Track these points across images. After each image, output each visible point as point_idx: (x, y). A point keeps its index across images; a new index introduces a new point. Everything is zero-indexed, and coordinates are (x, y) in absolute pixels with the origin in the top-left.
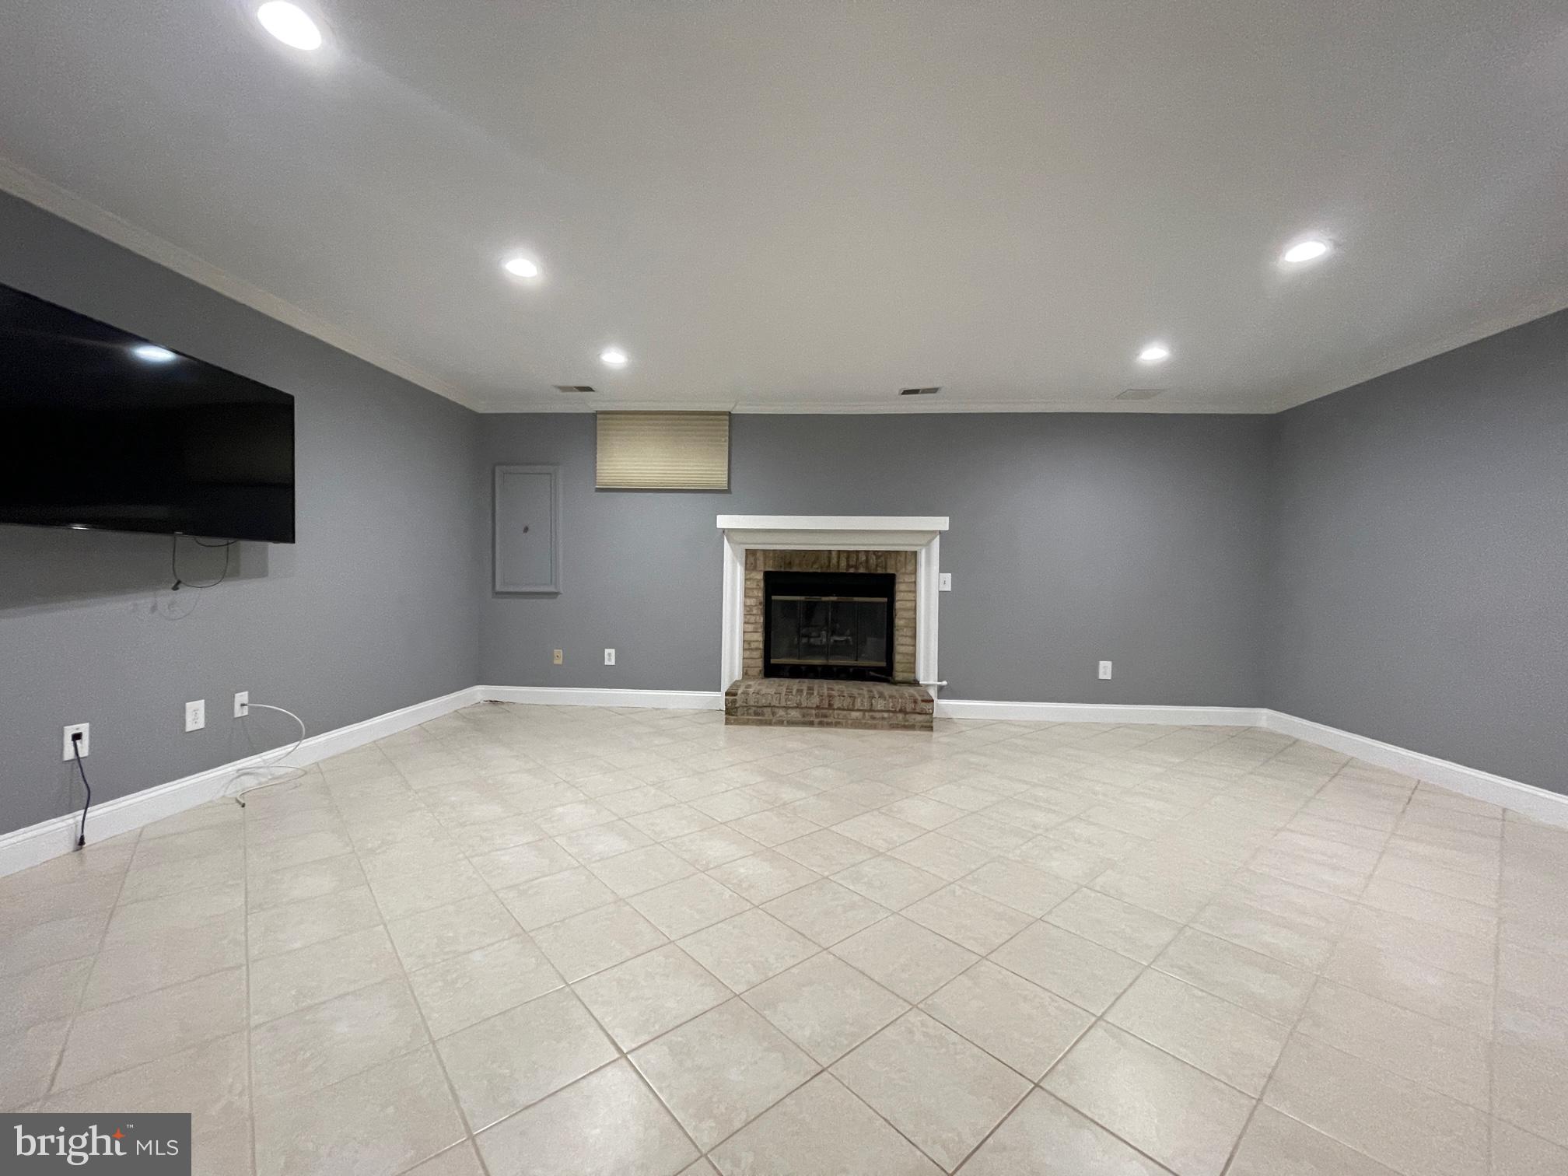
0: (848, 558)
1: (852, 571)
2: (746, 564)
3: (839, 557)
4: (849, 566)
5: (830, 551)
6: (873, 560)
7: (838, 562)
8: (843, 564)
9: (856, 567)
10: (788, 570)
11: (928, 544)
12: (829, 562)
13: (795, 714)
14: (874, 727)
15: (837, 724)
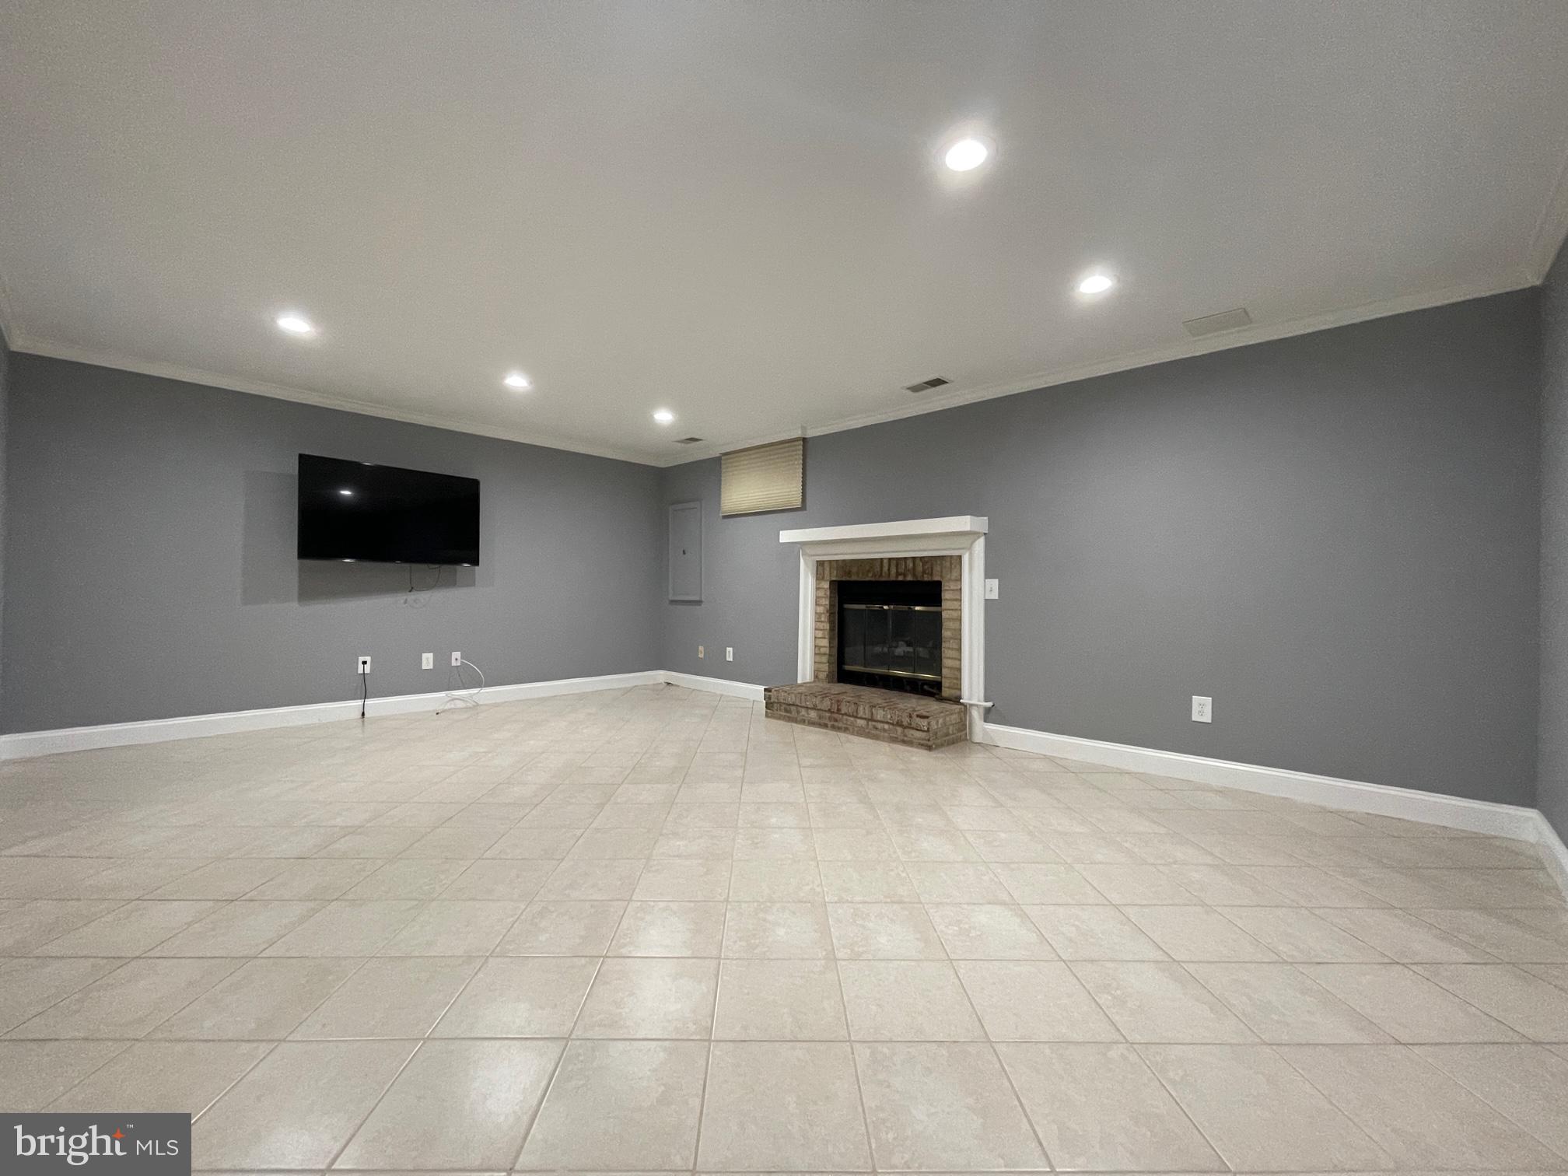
0: (897, 565)
1: (900, 578)
2: (817, 574)
3: (889, 565)
4: (898, 574)
5: (882, 560)
6: (920, 569)
7: (889, 569)
8: (893, 571)
9: (905, 575)
10: (848, 579)
11: (970, 548)
12: (881, 570)
13: (813, 714)
14: (876, 737)
15: (846, 730)
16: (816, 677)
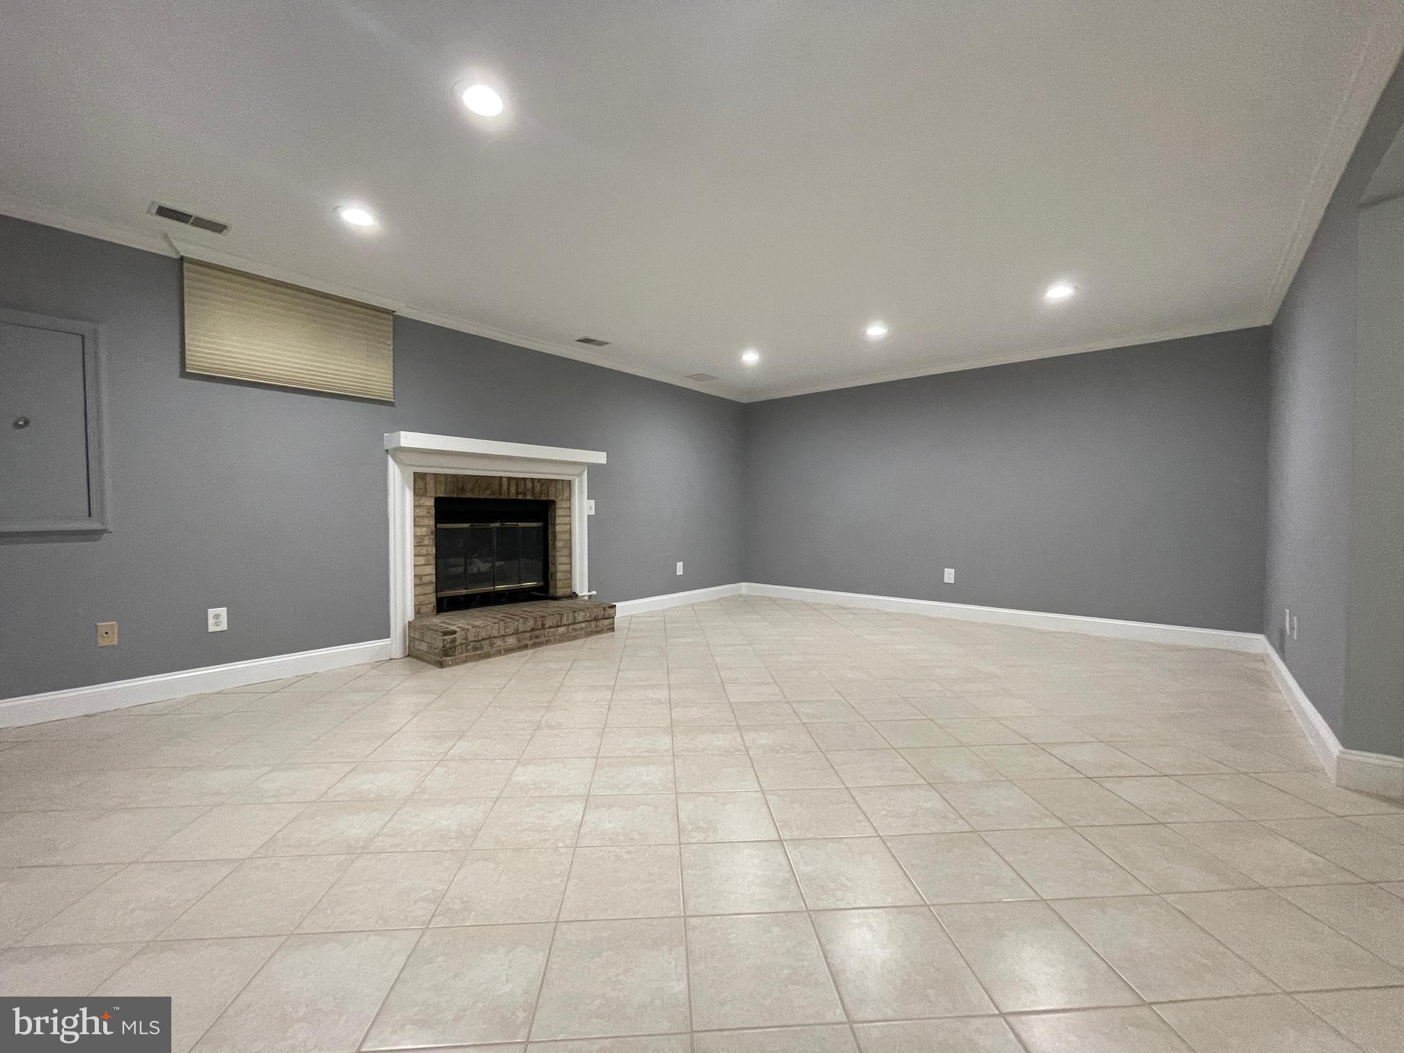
0: (517, 485)
1: (520, 497)
2: (415, 489)
3: (509, 485)
4: (518, 493)
5: (501, 477)
6: (538, 488)
7: (508, 489)
8: (513, 490)
9: (525, 495)
10: (460, 496)
11: (580, 475)
12: (501, 488)
16: (418, 612)
